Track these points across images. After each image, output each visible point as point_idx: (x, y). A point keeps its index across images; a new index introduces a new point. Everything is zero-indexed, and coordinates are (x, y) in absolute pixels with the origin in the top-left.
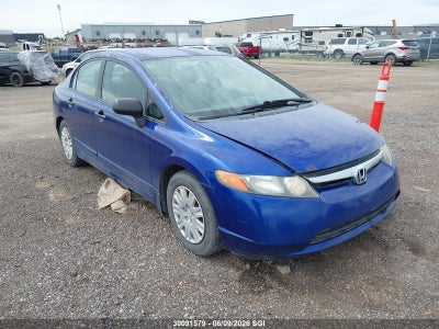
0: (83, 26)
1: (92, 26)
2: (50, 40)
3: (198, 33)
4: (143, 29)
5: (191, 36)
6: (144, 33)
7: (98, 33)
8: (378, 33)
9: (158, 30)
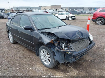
0: (14, 7)
1: (16, 7)
2: (6, 10)
3: (40, 9)
4: (28, 8)
5: (39, 10)
6: (28, 9)
7: (17, 9)
8: (80, 9)
9: (31, 8)
